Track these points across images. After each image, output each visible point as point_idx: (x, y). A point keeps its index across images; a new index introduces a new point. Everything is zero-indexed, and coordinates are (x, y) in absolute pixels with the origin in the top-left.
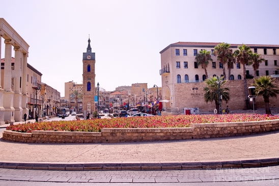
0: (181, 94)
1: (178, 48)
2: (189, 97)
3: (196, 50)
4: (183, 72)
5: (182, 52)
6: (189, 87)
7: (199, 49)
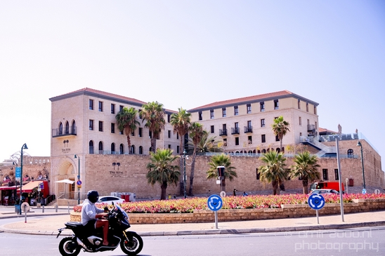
0: (95, 171)
1: (92, 98)
2: (107, 176)
3: (113, 106)
4: (97, 136)
5: (96, 105)
6: (107, 161)
7: (118, 105)
